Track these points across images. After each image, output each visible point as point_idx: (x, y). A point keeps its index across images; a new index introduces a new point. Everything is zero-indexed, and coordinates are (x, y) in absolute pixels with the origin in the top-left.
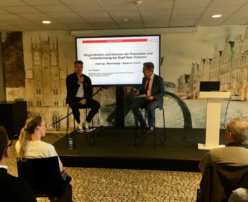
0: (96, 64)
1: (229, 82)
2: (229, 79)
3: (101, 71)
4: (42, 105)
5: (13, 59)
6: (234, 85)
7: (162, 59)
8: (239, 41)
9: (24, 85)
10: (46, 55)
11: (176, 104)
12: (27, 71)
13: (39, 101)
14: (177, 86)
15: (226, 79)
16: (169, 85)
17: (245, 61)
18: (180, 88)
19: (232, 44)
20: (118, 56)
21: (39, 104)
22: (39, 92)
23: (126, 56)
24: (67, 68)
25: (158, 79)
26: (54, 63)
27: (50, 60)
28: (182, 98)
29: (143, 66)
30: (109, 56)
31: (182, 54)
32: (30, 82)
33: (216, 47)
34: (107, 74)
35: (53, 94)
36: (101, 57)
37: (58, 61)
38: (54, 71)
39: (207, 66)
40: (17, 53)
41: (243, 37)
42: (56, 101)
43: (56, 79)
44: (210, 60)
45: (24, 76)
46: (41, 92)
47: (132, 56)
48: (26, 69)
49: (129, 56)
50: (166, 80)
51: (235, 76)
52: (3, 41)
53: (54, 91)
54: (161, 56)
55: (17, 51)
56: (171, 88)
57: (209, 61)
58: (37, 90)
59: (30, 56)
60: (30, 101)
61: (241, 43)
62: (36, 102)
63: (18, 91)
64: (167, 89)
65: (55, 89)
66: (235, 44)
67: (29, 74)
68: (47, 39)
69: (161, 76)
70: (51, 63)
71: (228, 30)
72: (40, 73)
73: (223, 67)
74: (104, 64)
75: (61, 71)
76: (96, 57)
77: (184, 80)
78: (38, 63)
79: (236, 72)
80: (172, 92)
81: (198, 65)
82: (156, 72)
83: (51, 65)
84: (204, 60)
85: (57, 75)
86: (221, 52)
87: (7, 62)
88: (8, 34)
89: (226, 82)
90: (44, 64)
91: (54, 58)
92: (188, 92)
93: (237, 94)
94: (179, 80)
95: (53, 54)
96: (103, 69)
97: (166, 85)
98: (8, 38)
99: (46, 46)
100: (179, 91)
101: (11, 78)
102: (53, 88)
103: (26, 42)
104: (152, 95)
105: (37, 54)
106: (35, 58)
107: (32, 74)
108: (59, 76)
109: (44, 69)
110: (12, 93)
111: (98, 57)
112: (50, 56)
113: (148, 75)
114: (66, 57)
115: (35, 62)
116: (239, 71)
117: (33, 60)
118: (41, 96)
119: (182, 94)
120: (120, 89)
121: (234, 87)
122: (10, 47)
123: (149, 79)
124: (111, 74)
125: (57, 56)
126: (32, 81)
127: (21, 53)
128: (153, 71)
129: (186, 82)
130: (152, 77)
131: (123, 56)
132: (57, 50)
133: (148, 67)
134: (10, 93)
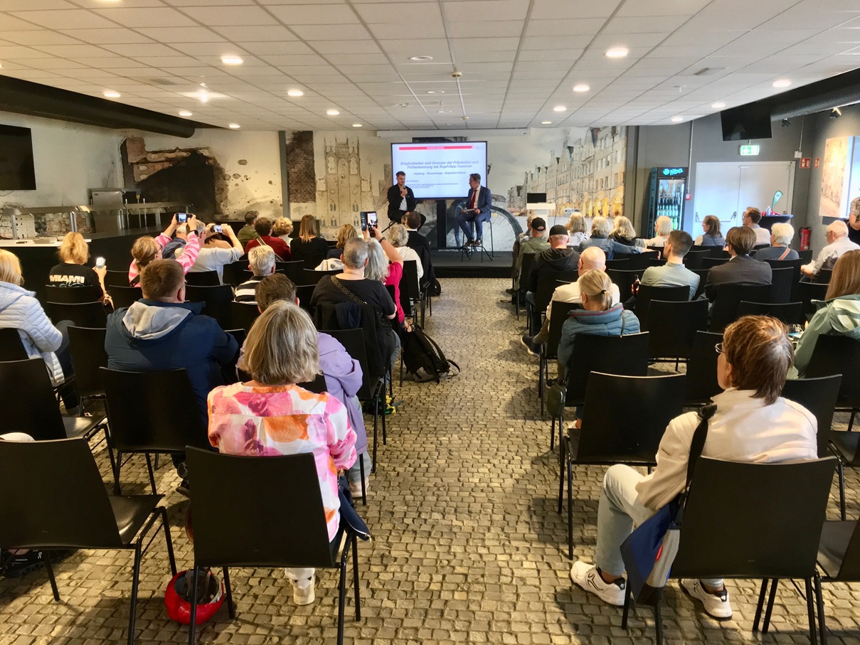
0: (415, 174)
1: (568, 194)
2: (568, 191)
3: (421, 182)
4: (338, 224)
5: (300, 166)
6: (574, 198)
7: (490, 167)
8: (579, 146)
9: (314, 199)
10: (343, 161)
11: (506, 222)
12: (318, 181)
13: (333, 219)
14: (508, 199)
15: (565, 192)
16: (497, 198)
17: (586, 170)
18: (511, 203)
19: (570, 149)
20: (440, 165)
21: (334, 223)
22: (333, 208)
23: (449, 165)
24: (371, 178)
25: (485, 191)
26: (354, 171)
27: (349, 167)
28: (514, 214)
29: (469, 177)
30: (429, 165)
31: (512, 161)
32: (322, 195)
33: (553, 153)
34: (427, 186)
35: (352, 210)
36: (420, 166)
37: (358, 168)
38: (354, 181)
39: (542, 174)
40: (305, 159)
41: (583, 141)
42: (356, 220)
43: (356, 192)
44: (546, 168)
45: (315, 187)
46: (337, 208)
47: (455, 164)
48: (317, 178)
49: (452, 164)
50: (493, 192)
51: (575, 187)
52: (287, 142)
53: (354, 206)
54: (489, 164)
55: (305, 156)
56: (499, 203)
57: (545, 170)
58: (331, 206)
59: (323, 161)
60: (322, 220)
61: (581, 149)
62: (330, 222)
63: (306, 207)
64: (494, 203)
65: (355, 204)
66: (574, 150)
67: (320, 186)
68: (345, 142)
69: (488, 188)
70: (349, 171)
71: (566, 133)
72: (336, 183)
73: (560, 176)
74: (424, 174)
75: (362, 181)
76: (415, 166)
77: (515, 193)
78: (334, 171)
79: (576, 182)
80: (501, 207)
81: (532, 175)
82: (483, 183)
83: (349, 174)
84: (539, 168)
85: (357, 186)
86: (558, 159)
87: (293, 170)
88: (294, 133)
89: (564, 194)
90: (341, 173)
91: (353, 165)
92: (520, 208)
93: (577, 209)
94: (510, 193)
95: (353, 160)
96: (423, 180)
97: (494, 198)
98: (294, 139)
99: (344, 149)
100: (510, 206)
101: (296, 191)
102: (353, 201)
103: (318, 145)
104: (479, 208)
105: (331, 159)
106: (329, 165)
107: (325, 185)
108: (359, 188)
109: (340, 179)
110: (298, 210)
111: (418, 165)
112: (349, 162)
113: (474, 187)
114: (370, 163)
115: (329, 169)
116: (579, 181)
117: (327, 167)
118: (336, 214)
119: (513, 209)
120: (440, 203)
121: (574, 201)
122: (297, 150)
123: (476, 191)
124: (432, 185)
125: (358, 163)
126: (325, 193)
127: (311, 158)
128: (479, 183)
129: (519, 195)
130: (479, 189)
131: (446, 165)
132: (358, 154)
133: (475, 178)
134: (295, 210)
